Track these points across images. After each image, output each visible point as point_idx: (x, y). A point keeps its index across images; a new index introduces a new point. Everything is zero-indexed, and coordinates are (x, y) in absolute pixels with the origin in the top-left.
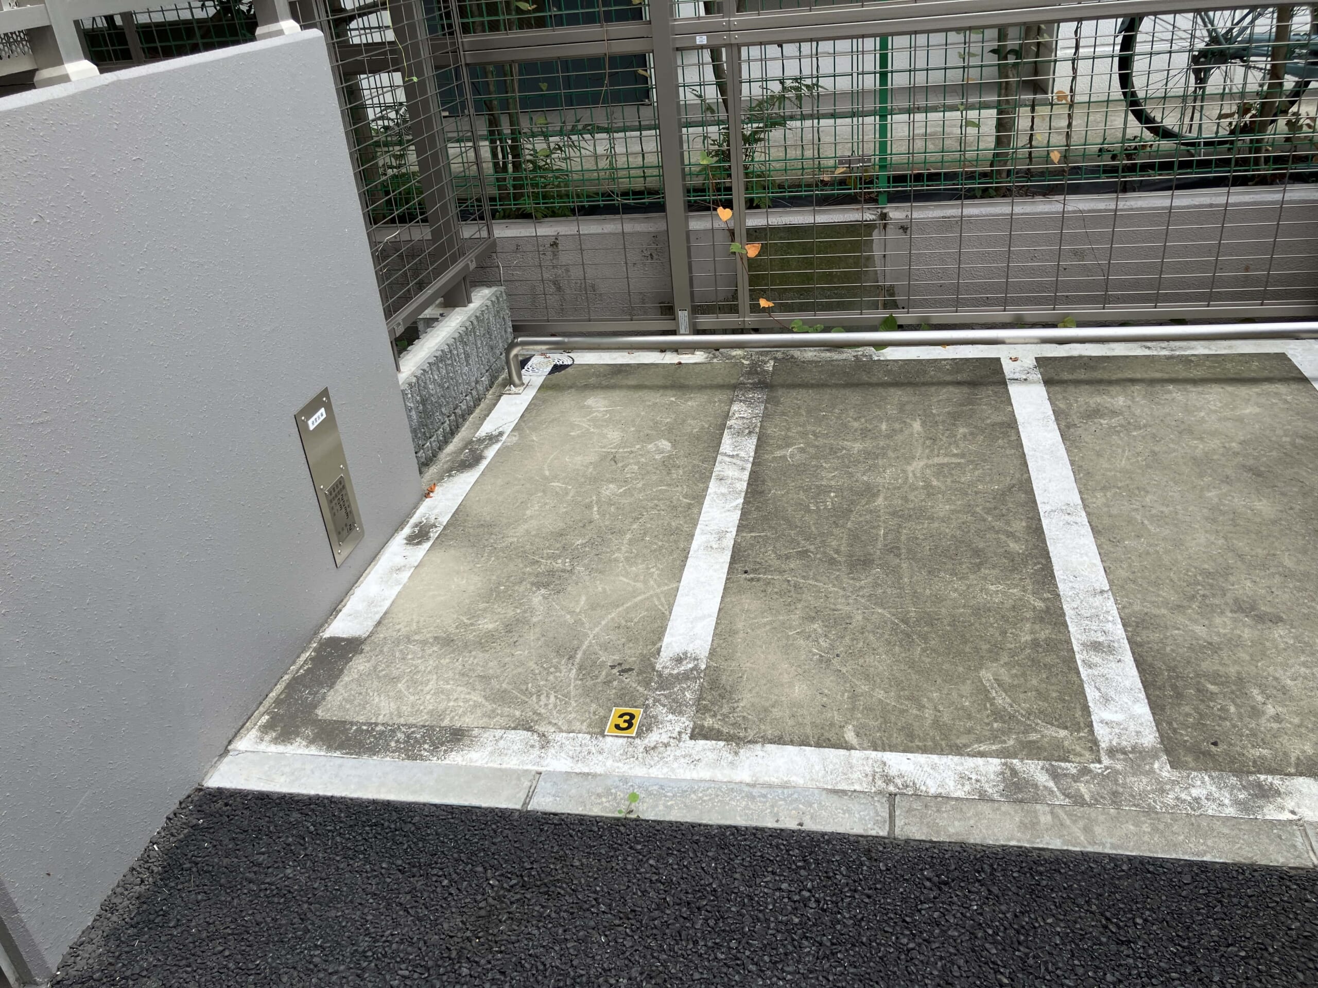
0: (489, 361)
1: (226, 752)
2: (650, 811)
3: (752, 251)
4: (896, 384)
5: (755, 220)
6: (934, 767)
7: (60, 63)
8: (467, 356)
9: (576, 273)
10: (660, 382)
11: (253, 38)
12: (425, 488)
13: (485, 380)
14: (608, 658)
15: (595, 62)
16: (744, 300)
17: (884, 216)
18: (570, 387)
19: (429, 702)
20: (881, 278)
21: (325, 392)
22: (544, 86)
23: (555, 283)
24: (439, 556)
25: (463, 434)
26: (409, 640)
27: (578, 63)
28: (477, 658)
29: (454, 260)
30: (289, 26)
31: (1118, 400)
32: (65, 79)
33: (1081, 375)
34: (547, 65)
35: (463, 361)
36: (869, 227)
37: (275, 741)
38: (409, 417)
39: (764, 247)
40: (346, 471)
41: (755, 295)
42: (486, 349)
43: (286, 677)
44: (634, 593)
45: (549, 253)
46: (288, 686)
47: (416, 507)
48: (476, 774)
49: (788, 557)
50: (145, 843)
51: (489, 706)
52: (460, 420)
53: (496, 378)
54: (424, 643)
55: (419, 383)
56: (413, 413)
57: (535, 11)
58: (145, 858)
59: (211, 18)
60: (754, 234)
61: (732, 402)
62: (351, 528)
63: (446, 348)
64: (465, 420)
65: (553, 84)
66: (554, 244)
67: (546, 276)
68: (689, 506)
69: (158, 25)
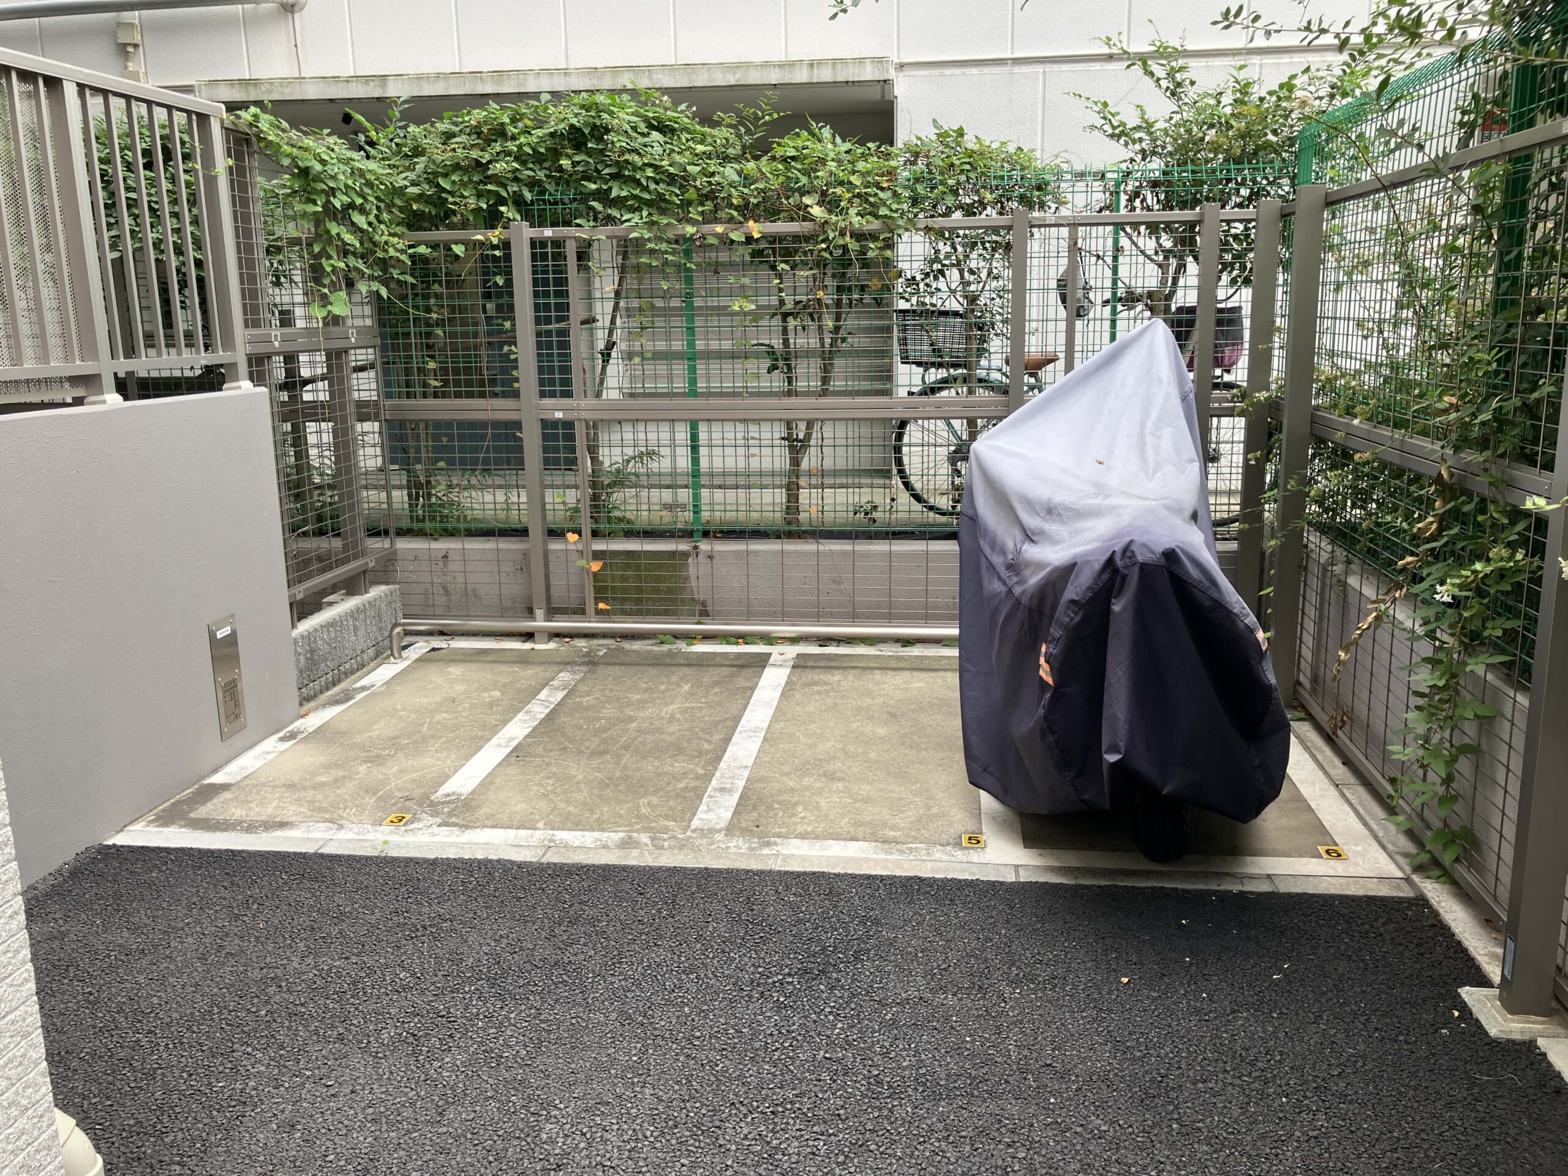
0: (376, 638)
1: (122, 830)
2: (394, 853)
3: (596, 566)
4: (689, 665)
5: (599, 546)
6: (583, 837)
7: (103, 394)
8: (356, 629)
9: (460, 579)
10: (511, 659)
11: (221, 390)
12: (302, 713)
13: (371, 652)
14: (399, 794)
15: (484, 424)
16: (590, 607)
17: (696, 547)
18: (438, 661)
19: (270, 810)
20: (696, 593)
21: (233, 616)
22: (445, 439)
23: (445, 588)
24: (302, 746)
25: (343, 685)
26: (264, 785)
27: (472, 424)
28: (310, 794)
29: (356, 557)
30: (246, 385)
31: (836, 677)
32: (104, 402)
33: (822, 664)
34: (449, 424)
35: (352, 630)
36: (685, 555)
37: (158, 826)
38: (298, 660)
39: (605, 565)
40: (240, 675)
41: (597, 600)
42: (374, 629)
43: (172, 801)
44: (434, 765)
45: (441, 563)
46: (173, 804)
47: (292, 722)
48: (288, 839)
49: (551, 750)
50: (61, 863)
51: (309, 813)
52: (343, 676)
53: (382, 653)
54: (276, 786)
55: (308, 637)
56: (302, 657)
57: (442, 387)
58: (59, 871)
59: (197, 378)
60: (597, 555)
61: (561, 671)
62: (237, 717)
63: (338, 619)
64: (347, 677)
65: (451, 438)
66: (445, 557)
67: (435, 580)
68: (496, 726)
69: (154, 379)
